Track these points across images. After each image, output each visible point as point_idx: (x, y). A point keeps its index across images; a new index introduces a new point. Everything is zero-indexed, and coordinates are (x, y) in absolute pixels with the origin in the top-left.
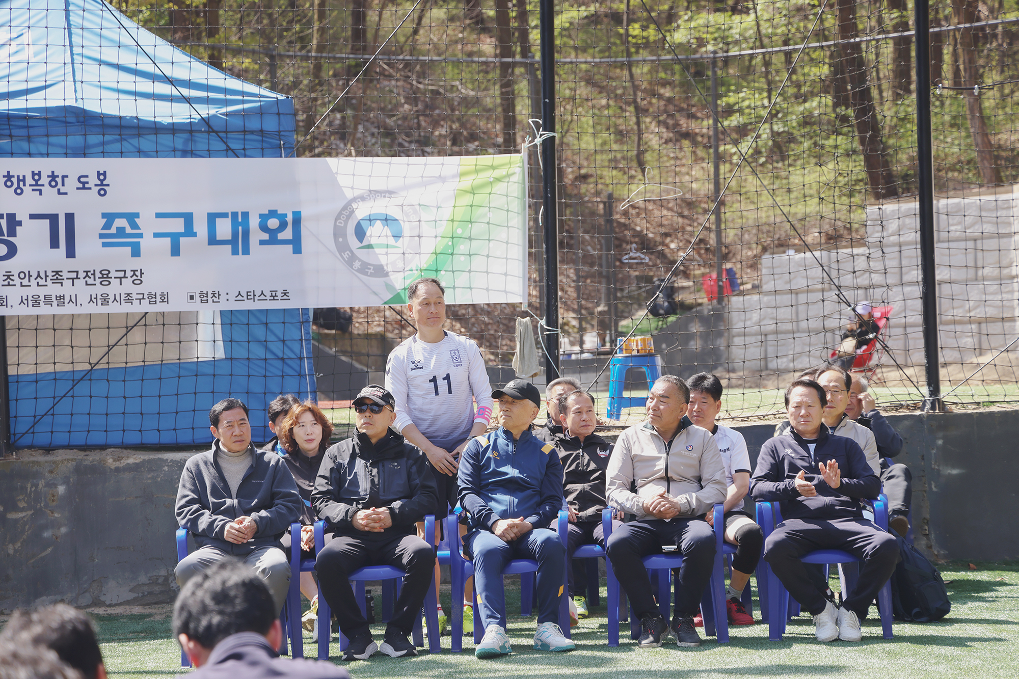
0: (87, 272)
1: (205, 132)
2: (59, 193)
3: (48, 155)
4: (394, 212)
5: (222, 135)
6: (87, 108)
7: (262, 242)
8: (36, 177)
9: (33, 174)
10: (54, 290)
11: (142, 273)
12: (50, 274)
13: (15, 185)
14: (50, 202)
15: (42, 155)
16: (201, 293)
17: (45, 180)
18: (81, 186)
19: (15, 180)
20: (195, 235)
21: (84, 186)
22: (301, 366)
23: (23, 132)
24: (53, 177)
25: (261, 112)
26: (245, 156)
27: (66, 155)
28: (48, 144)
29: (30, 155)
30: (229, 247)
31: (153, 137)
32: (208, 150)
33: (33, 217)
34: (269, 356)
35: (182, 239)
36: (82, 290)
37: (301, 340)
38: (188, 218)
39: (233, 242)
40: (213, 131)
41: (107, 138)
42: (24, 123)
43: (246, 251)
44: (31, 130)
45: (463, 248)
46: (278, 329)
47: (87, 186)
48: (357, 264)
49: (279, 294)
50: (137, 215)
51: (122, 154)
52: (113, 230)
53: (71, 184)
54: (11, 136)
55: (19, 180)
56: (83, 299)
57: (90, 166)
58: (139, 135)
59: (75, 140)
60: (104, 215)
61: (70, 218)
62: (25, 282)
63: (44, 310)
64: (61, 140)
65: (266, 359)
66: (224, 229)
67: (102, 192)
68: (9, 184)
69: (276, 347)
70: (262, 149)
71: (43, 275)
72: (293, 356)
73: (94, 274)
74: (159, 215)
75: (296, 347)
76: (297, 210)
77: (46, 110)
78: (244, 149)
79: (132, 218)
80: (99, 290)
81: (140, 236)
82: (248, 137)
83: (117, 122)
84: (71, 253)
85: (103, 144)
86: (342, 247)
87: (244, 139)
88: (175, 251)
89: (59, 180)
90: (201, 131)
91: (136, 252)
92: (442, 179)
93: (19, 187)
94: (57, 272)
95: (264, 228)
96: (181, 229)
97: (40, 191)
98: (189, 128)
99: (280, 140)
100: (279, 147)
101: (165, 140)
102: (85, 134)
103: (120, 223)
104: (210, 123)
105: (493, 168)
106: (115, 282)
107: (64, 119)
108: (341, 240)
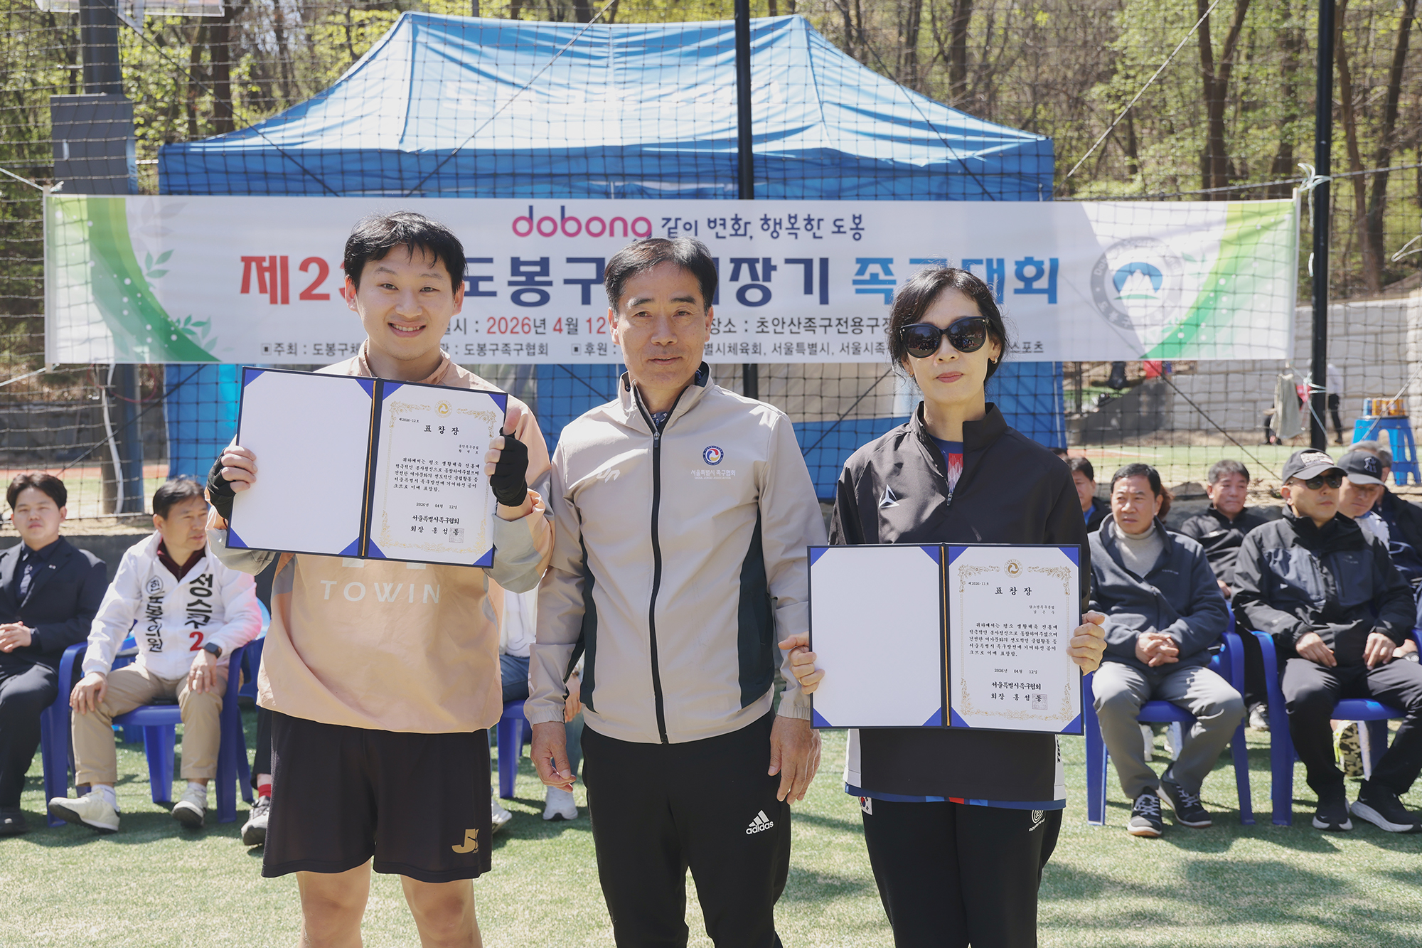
0: (839, 320)
1: (961, 174)
2: (815, 237)
3: (803, 198)
4: (1155, 261)
5: (979, 178)
6: (844, 149)
7: (1017, 291)
8: (793, 220)
9: (790, 217)
10: (806, 337)
12: (803, 321)
13: (772, 229)
14: (805, 247)
15: (796, 198)
17: (801, 223)
18: (836, 229)
19: (771, 223)
21: (839, 230)
22: (1053, 423)
23: (779, 174)
24: (809, 220)
25: (1019, 153)
26: (1001, 199)
27: (821, 198)
28: (804, 187)
29: (785, 197)
31: (907, 181)
32: (964, 194)
33: (788, 261)
34: (1020, 410)
36: (832, 338)
37: (1053, 395)
40: (970, 174)
41: (863, 180)
42: (780, 165)
44: (787, 172)
45: (1225, 300)
46: (1030, 383)
47: (842, 230)
48: (1114, 316)
49: (1033, 347)
50: (890, 261)
51: (876, 197)
52: (867, 277)
53: (827, 227)
54: (767, 178)
55: (775, 224)
56: (835, 348)
57: (845, 209)
58: (894, 178)
59: (831, 183)
60: (859, 261)
61: (824, 263)
62: (779, 329)
63: (796, 358)
64: (817, 183)
65: (1016, 414)
67: (857, 236)
68: (766, 227)
69: (1028, 402)
70: (1020, 192)
71: (796, 322)
72: (1044, 411)
73: (846, 322)
74: (912, 261)
75: (1048, 402)
76: (1054, 256)
77: (803, 152)
78: (1001, 193)
79: (885, 263)
80: (851, 338)
81: (894, 282)
82: (1006, 180)
83: (872, 164)
84: (824, 299)
85: (858, 187)
86: (1100, 297)
87: (1001, 183)
89: (815, 223)
90: (956, 174)
92: (1207, 226)
93: (775, 231)
94: (810, 320)
95: (1020, 275)
97: (796, 234)
98: (945, 170)
99: (1038, 183)
100: (1037, 190)
101: (921, 183)
102: (840, 177)
103: (874, 268)
104: (968, 165)
105: (1260, 214)
106: (867, 330)
107: (819, 161)
108: (1098, 289)
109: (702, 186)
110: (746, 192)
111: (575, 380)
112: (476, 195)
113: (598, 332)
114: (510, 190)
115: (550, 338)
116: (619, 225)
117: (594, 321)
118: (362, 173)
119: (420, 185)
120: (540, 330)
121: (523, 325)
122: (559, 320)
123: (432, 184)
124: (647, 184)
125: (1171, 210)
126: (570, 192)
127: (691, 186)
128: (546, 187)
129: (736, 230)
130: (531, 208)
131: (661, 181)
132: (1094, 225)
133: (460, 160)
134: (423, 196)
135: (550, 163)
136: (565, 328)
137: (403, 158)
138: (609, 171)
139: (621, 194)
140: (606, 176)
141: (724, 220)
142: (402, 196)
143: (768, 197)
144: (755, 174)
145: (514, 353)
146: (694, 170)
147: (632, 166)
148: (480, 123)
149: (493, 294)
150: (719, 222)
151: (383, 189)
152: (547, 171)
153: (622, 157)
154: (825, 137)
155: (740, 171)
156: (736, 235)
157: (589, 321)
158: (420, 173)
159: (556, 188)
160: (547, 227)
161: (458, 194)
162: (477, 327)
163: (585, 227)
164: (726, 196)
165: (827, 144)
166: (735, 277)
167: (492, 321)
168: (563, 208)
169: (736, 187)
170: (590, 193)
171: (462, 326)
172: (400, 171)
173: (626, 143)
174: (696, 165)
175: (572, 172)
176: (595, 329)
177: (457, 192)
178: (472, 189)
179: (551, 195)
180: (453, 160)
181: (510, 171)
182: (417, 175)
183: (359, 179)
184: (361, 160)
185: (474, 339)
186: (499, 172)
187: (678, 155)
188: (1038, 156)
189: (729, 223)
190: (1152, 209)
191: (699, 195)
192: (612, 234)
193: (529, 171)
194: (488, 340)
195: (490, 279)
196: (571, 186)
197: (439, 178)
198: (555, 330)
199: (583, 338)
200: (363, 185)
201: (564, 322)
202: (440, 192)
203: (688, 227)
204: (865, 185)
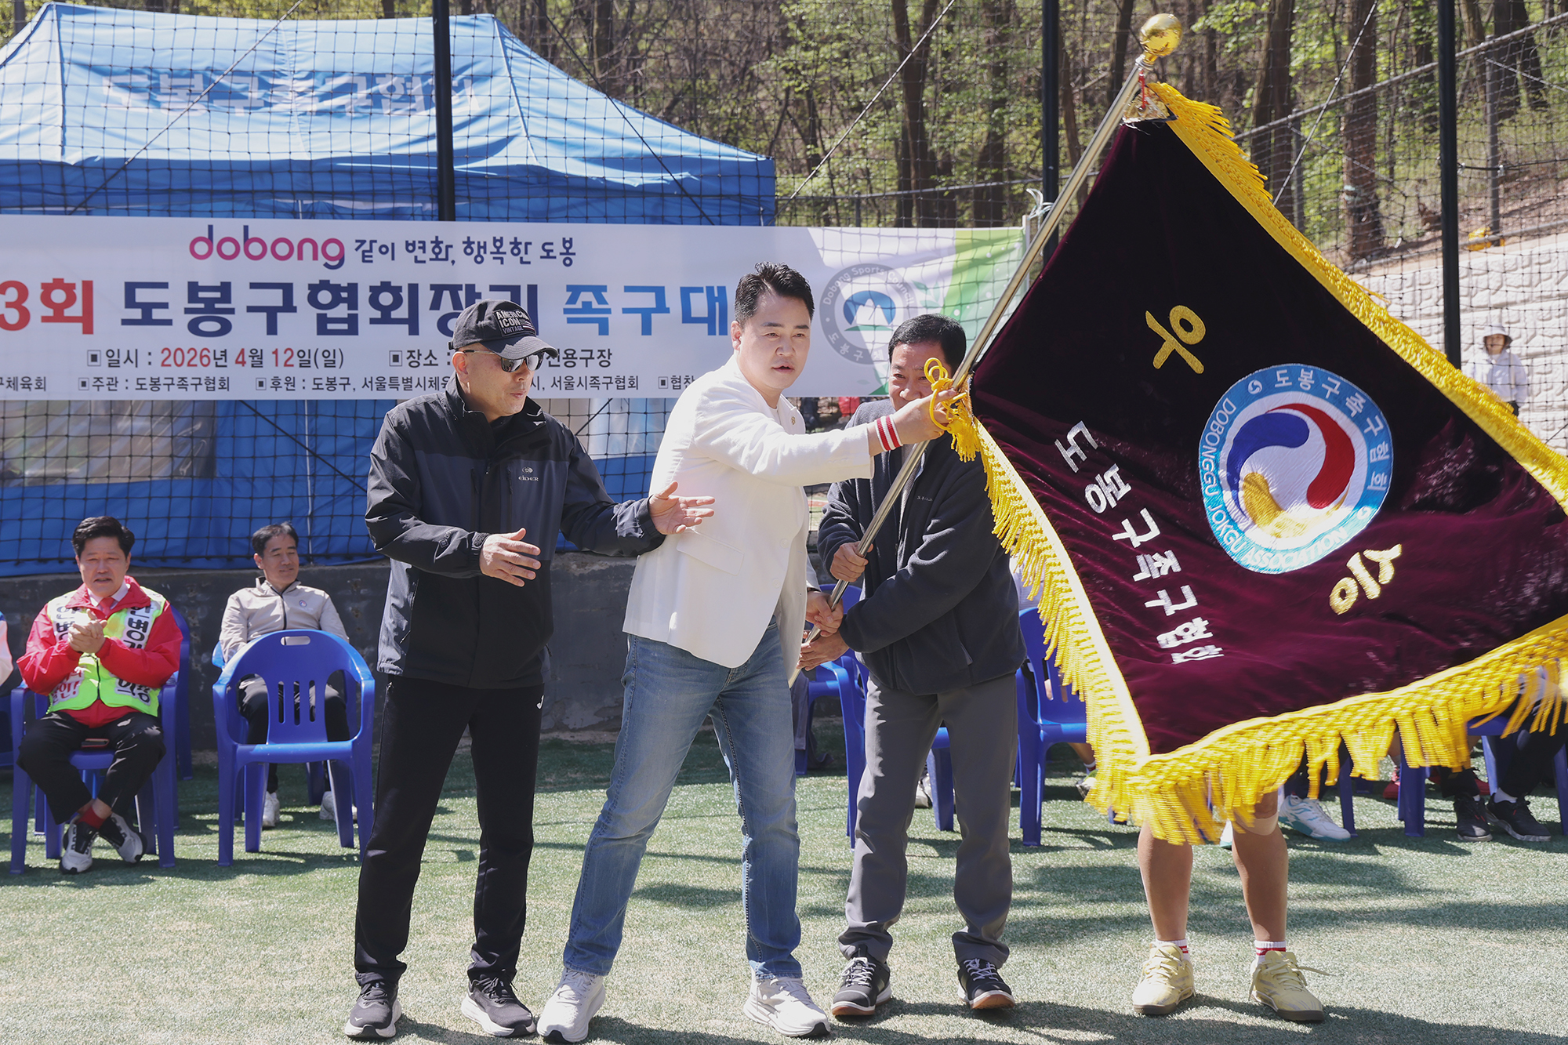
1: (677, 195)
2: (522, 262)
3: (508, 219)
4: (886, 289)
5: (696, 199)
6: (551, 167)
8: (498, 244)
9: (495, 240)
11: (610, 354)
13: (475, 253)
14: (512, 272)
15: (501, 219)
16: (674, 378)
17: (507, 247)
18: (545, 254)
19: (475, 247)
20: (667, 311)
21: (548, 255)
23: (482, 194)
24: (516, 244)
25: (738, 170)
26: (720, 224)
27: (528, 219)
28: (509, 207)
29: (488, 219)
30: (705, 326)
31: (620, 202)
32: (681, 217)
33: (493, 288)
35: (654, 316)
38: (659, 292)
39: (709, 320)
40: (687, 195)
41: (572, 200)
42: (482, 184)
43: (724, 331)
47: (551, 254)
48: (845, 348)
50: (604, 288)
51: (587, 219)
52: (578, 305)
53: (535, 251)
54: (469, 198)
55: (479, 247)
56: (546, 382)
57: (554, 232)
58: (606, 199)
59: (538, 203)
60: (569, 288)
61: (533, 290)
64: (522, 203)
66: (699, 305)
67: (568, 262)
68: (469, 251)
70: (740, 216)
74: (628, 289)
77: (508, 168)
78: (720, 216)
79: (599, 291)
80: (563, 372)
81: (608, 311)
82: (725, 202)
83: (583, 183)
85: (568, 207)
86: (830, 328)
87: (720, 205)
88: (647, 329)
89: (522, 247)
90: (672, 195)
91: (604, 330)
92: (937, 254)
93: (479, 255)
96: (653, 305)
97: (502, 259)
98: (660, 191)
99: (759, 206)
100: (758, 214)
101: (635, 205)
102: (548, 197)
103: (587, 296)
104: (684, 186)
105: (991, 242)
106: (580, 363)
107: (526, 180)
108: (828, 320)
109: (398, 205)
110: (447, 213)
111: (259, 418)
112: (149, 213)
113: (286, 365)
114: (187, 208)
115: (232, 371)
116: (308, 247)
117: (281, 353)
118: (20, 187)
119: (85, 202)
120: (220, 363)
121: (201, 357)
122: (242, 351)
123: (99, 200)
124: (338, 203)
125: (899, 237)
126: (254, 211)
127: (389, 205)
128: (227, 205)
129: (437, 254)
130: (211, 228)
131: (353, 200)
132: (821, 252)
133: (130, 174)
134: (88, 213)
135: (232, 178)
136: (248, 360)
137: (67, 172)
138: (296, 188)
139: (311, 214)
140: (293, 194)
141: (424, 243)
142: (65, 213)
143: (470, 218)
144: (457, 193)
145: (191, 388)
146: (390, 187)
147: (322, 183)
148: (152, 134)
149: (169, 322)
150: (418, 245)
151: (43, 205)
152: (228, 187)
153: (311, 173)
154: (531, 153)
155: (440, 189)
156: (437, 259)
157: (276, 352)
158: (85, 188)
159: (239, 207)
160: (229, 249)
161: (128, 212)
162: (150, 359)
163: (269, 249)
164: (424, 216)
165: (532, 162)
166: (436, 305)
167: (166, 352)
168: (246, 228)
169: (436, 206)
170: (275, 212)
171: (133, 358)
172: (63, 185)
173: (315, 157)
174: (392, 183)
175: (256, 188)
176: (281, 362)
177: (127, 209)
178: (145, 206)
179: (233, 214)
180: (123, 174)
181: (188, 187)
182: (83, 190)
183: (17, 193)
184: (19, 173)
185: (147, 372)
186: (175, 187)
187: (371, 171)
188: (758, 177)
189: (429, 246)
190: (879, 235)
191: (394, 215)
192: (300, 257)
193: (209, 187)
194: (162, 373)
195: (165, 306)
196: (254, 204)
197: (107, 194)
198: (237, 362)
199: (268, 371)
200: (21, 200)
201: (247, 353)
202: (108, 209)
203: (384, 250)
204: (574, 206)
